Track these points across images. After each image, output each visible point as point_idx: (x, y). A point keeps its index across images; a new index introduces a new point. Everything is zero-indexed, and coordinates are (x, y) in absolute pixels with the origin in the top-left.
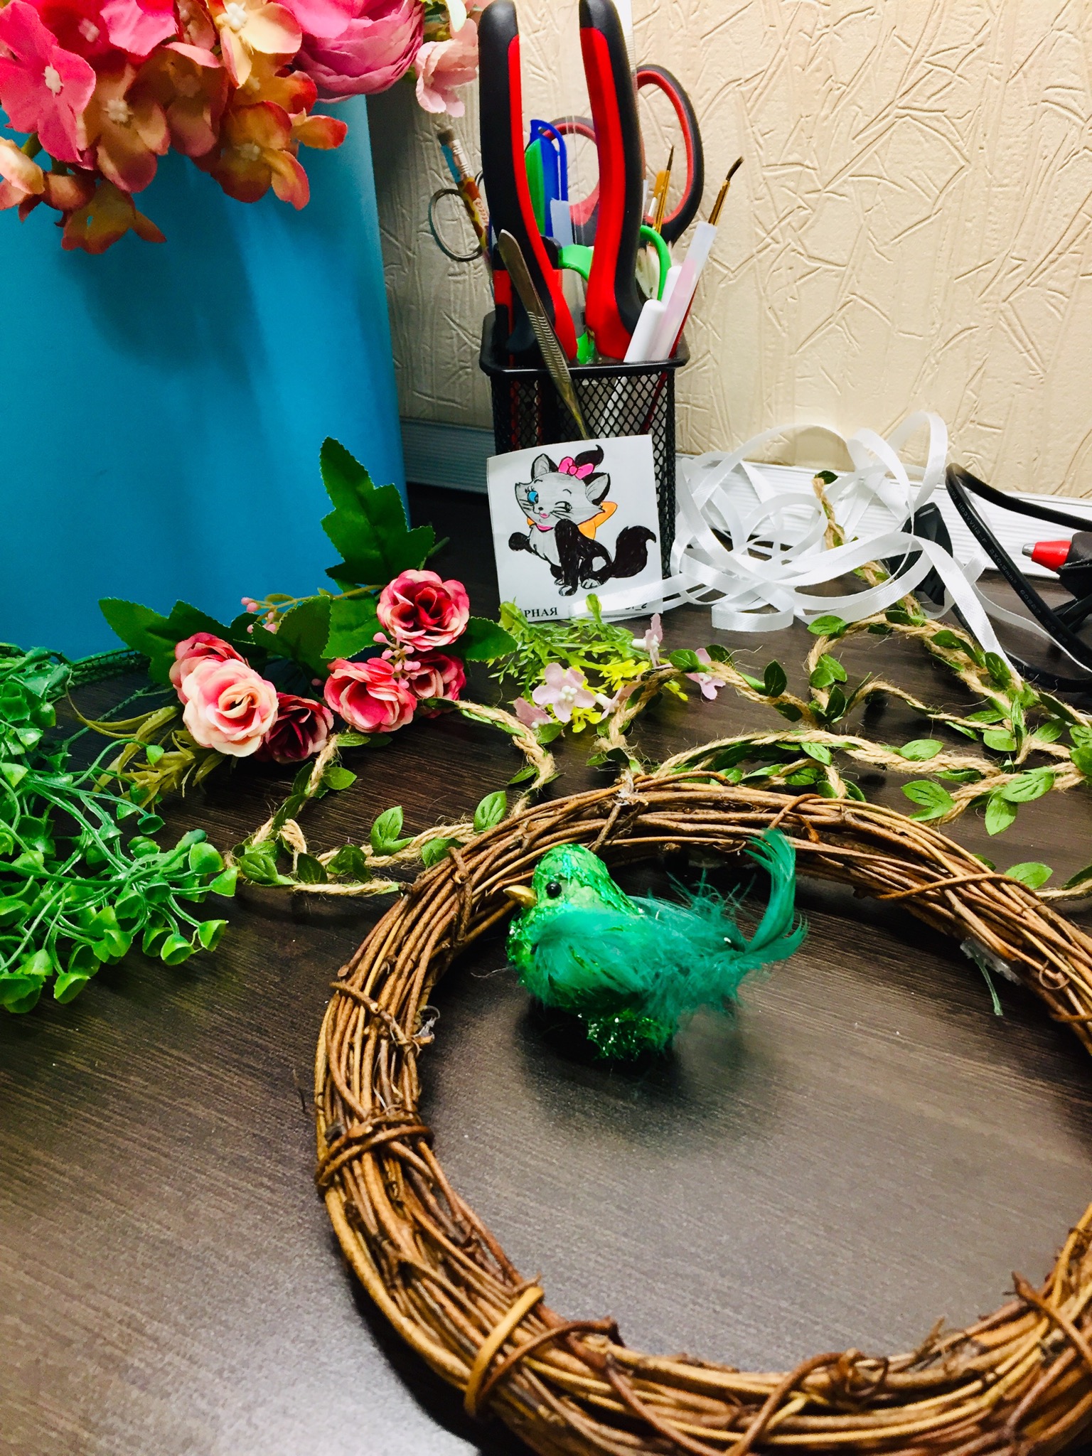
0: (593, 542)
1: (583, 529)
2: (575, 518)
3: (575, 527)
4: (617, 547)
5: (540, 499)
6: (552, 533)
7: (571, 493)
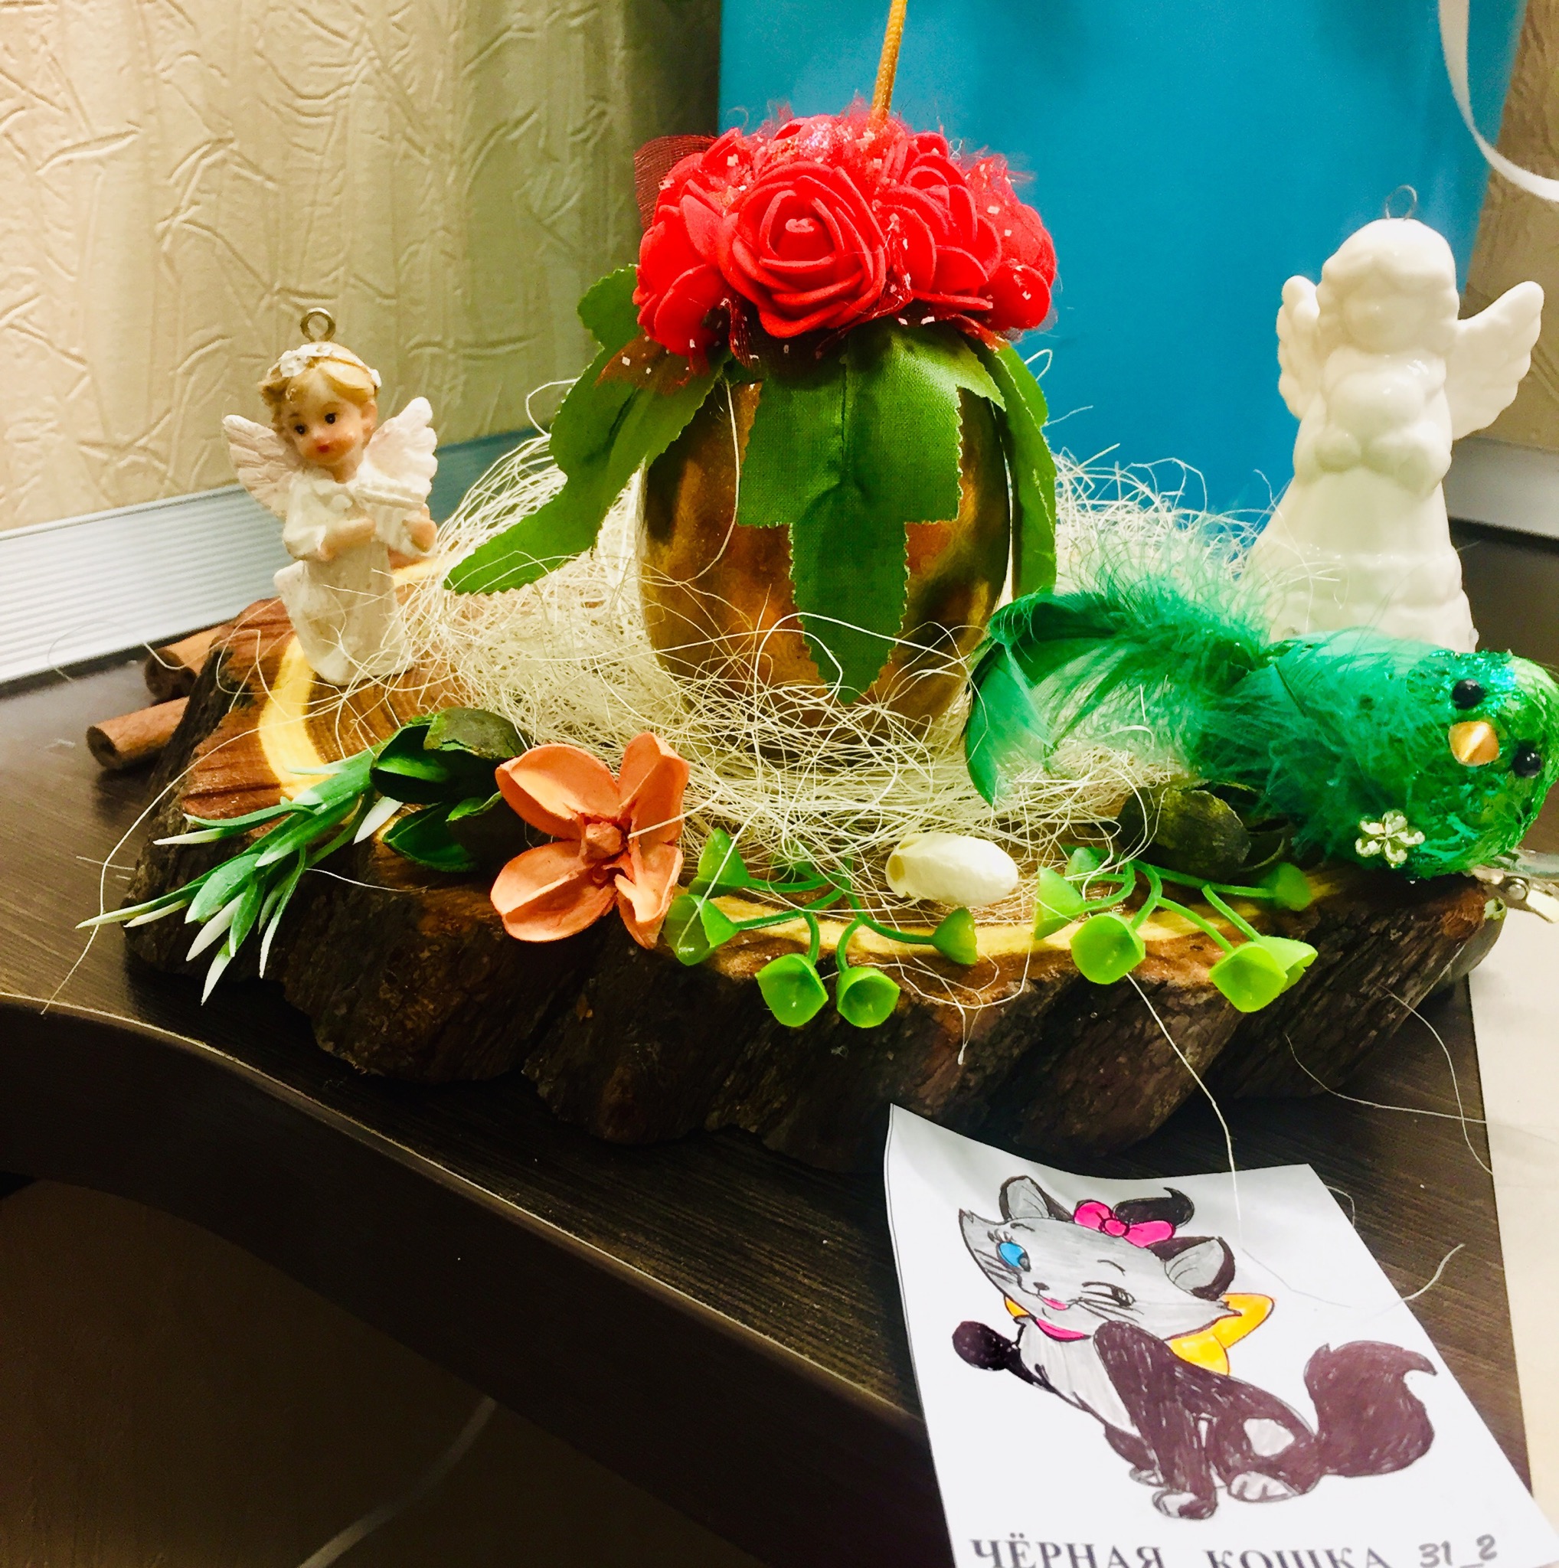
0: (1227, 1380)
1: (1187, 1351)
2: (1151, 1323)
5: (1034, 1263)
7: (1122, 1270)
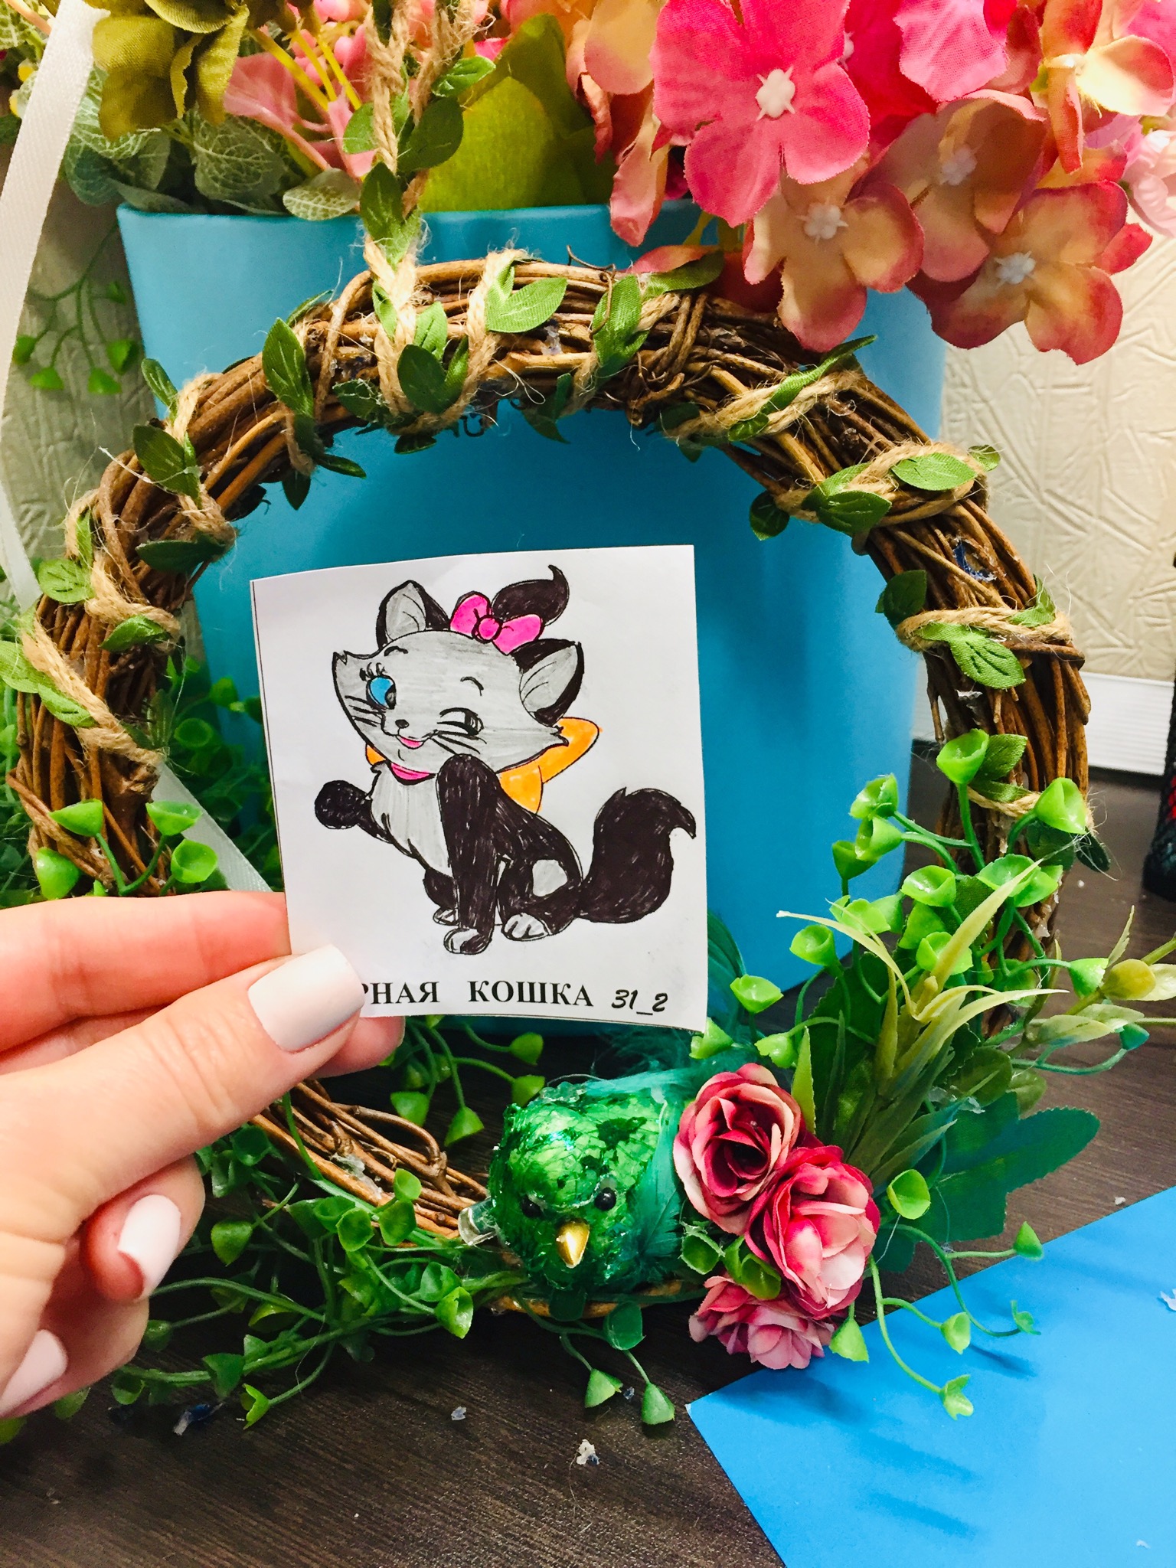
0: (534, 818)
1: (512, 784)
2: (492, 753)
3: (491, 775)
4: (596, 840)
5: (400, 697)
6: (429, 791)
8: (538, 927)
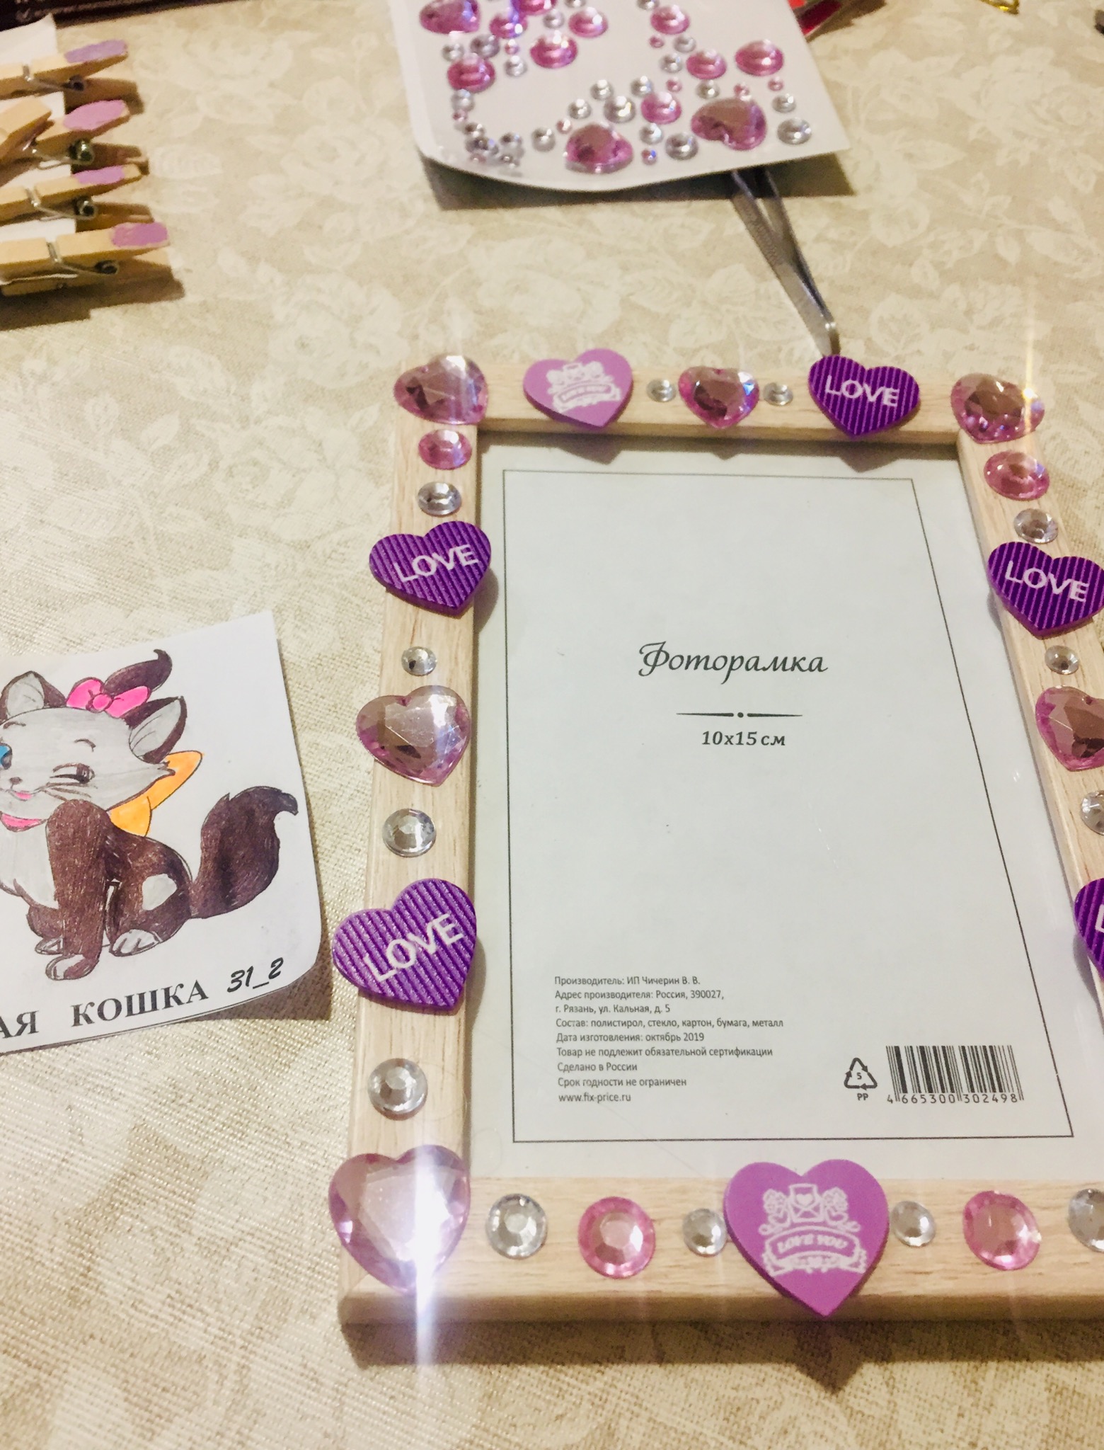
0: (143, 840)
1: (122, 817)
2: (103, 795)
4: (204, 845)
5: (15, 759)
7: (93, 746)
8: (147, 938)
